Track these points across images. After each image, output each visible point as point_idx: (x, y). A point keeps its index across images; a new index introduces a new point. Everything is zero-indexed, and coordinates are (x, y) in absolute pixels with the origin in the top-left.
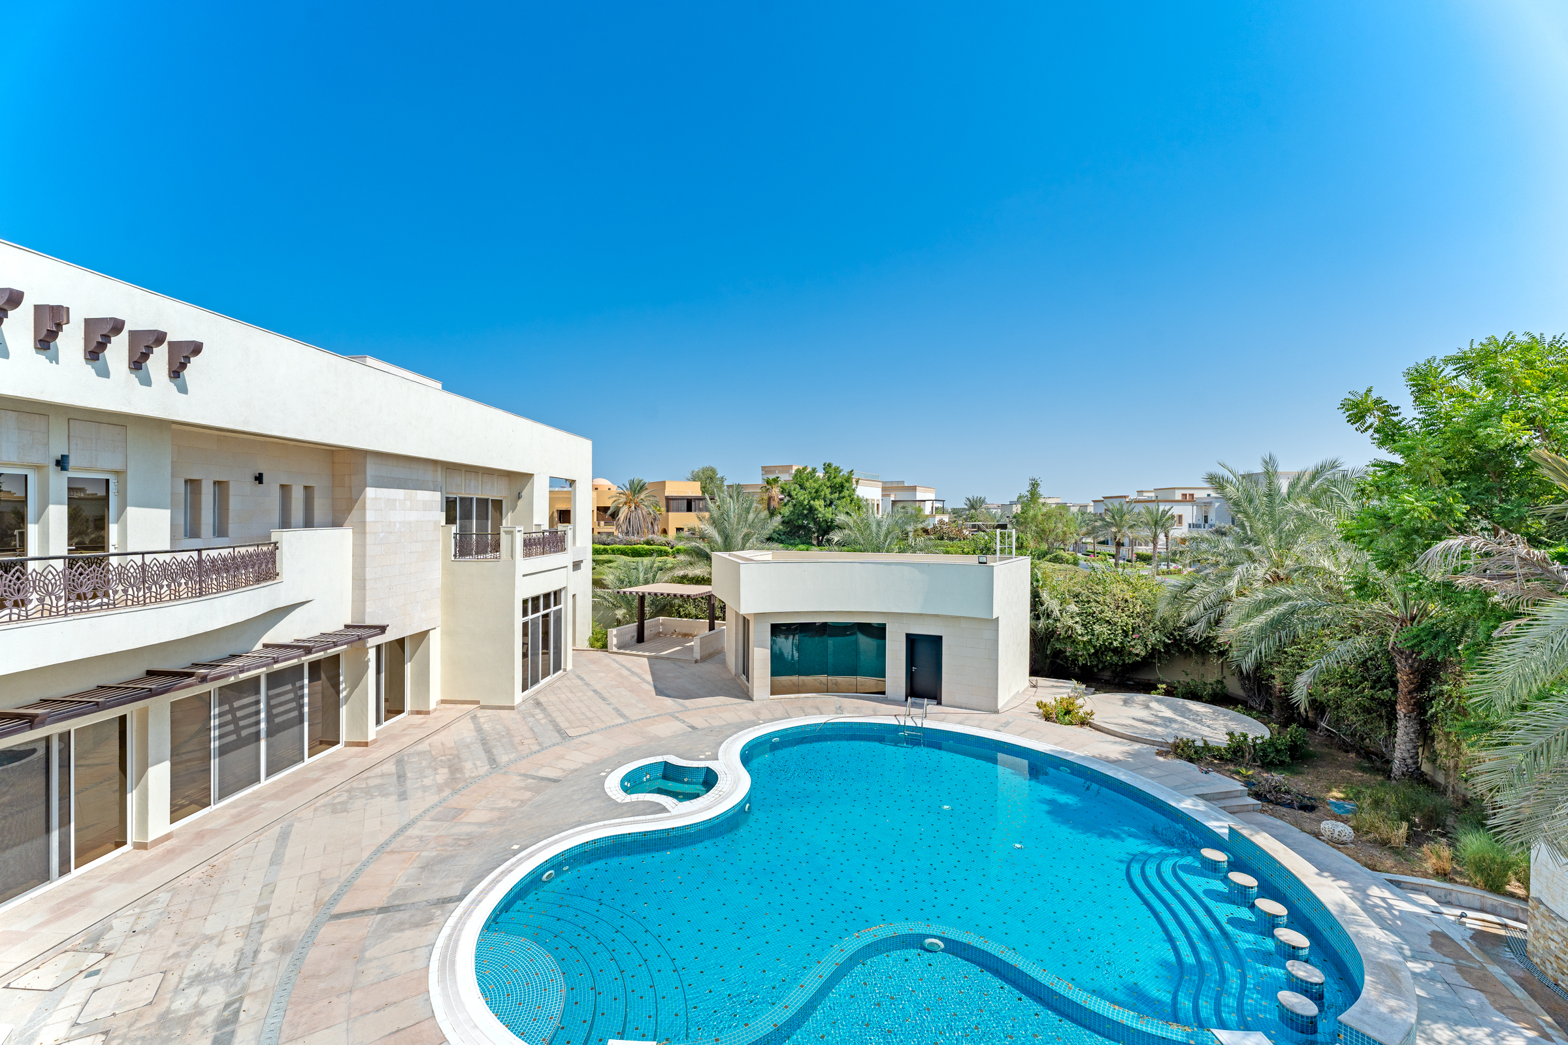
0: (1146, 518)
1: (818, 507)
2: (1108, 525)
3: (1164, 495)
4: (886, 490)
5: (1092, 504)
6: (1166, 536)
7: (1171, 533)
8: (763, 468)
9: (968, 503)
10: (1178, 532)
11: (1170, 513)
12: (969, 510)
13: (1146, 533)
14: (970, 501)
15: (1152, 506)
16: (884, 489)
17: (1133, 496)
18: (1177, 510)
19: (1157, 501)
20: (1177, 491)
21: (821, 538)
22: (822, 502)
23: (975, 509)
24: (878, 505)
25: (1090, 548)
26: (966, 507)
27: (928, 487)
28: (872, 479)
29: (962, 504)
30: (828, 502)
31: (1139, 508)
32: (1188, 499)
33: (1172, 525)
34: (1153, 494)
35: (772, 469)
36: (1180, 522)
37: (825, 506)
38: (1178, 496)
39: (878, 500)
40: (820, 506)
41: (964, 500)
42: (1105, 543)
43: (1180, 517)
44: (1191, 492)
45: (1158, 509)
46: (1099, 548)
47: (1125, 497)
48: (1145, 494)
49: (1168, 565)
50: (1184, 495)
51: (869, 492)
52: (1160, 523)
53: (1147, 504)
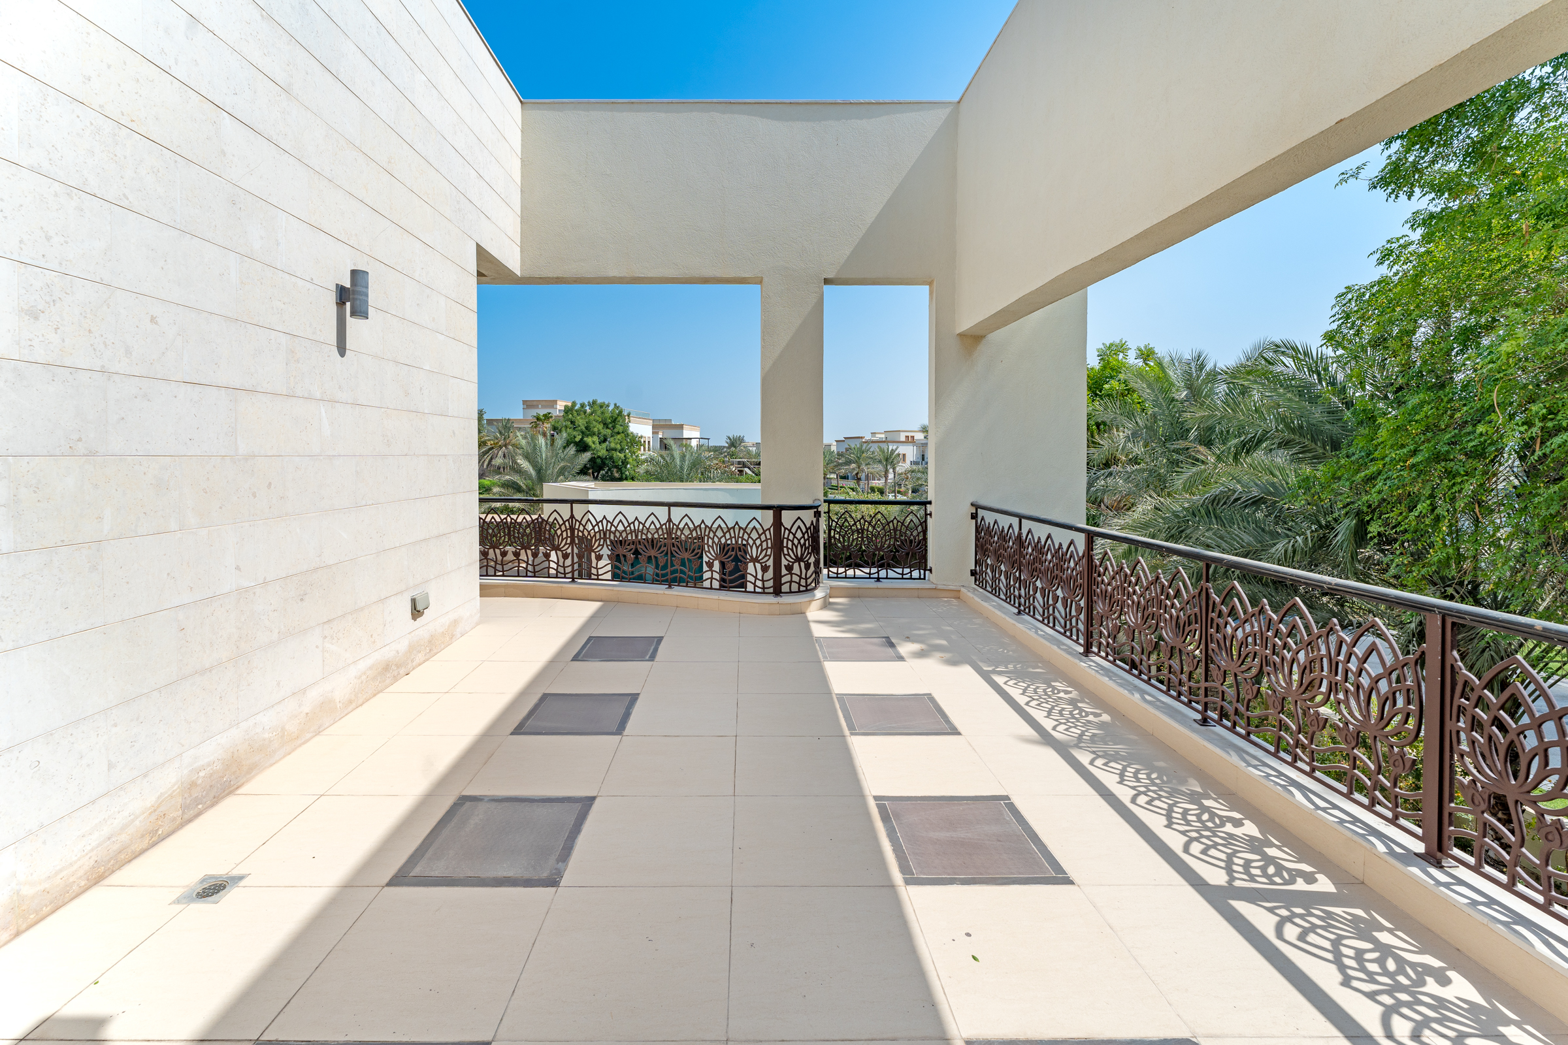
0: (880, 457)
1: (591, 444)
2: (849, 462)
3: (891, 437)
4: (656, 428)
5: (835, 444)
6: (894, 472)
7: (897, 469)
8: (524, 402)
9: (728, 441)
10: (902, 467)
11: (897, 452)
12: (729, 448)
13: (879, 468)
14: (730, 439)
15: (884, 446)
16: (654, 427)
17: (868, 437)
18: (902, 449)
19: (886, 442)
20: (902, 433)
21: (596, 474)
22: (596, 439)
23: (735, 447)
24: (649, 442)
25: (834, 483)
26: (727, 445)
27: (693, 426)
28: (643, 417)
29: (723, 443)
30: (602, 438)
31: (874, 447)
32: (910, 440)
33: (898, 462)
34: (883, 436)
35: (535, 403)
36: (904, 460)
37: (600, 443)
38: (903, 439)
39: (649, 438)
40: (594, 443)
41: (725, 438)
42: (845, 478)
43: (904, 455)
44: (912, 434)
45: (888, 449)
46: (842, 482)
47: (862, 438)
48: (877, 436)
49: (895, 496)
50: (907, 437)
51: (641, 429)
52: (889, 460)
53: (880, 444)
